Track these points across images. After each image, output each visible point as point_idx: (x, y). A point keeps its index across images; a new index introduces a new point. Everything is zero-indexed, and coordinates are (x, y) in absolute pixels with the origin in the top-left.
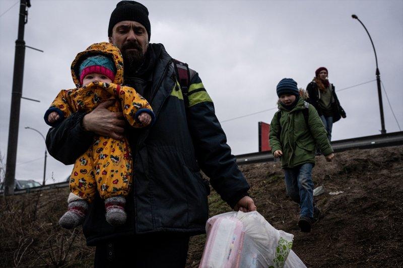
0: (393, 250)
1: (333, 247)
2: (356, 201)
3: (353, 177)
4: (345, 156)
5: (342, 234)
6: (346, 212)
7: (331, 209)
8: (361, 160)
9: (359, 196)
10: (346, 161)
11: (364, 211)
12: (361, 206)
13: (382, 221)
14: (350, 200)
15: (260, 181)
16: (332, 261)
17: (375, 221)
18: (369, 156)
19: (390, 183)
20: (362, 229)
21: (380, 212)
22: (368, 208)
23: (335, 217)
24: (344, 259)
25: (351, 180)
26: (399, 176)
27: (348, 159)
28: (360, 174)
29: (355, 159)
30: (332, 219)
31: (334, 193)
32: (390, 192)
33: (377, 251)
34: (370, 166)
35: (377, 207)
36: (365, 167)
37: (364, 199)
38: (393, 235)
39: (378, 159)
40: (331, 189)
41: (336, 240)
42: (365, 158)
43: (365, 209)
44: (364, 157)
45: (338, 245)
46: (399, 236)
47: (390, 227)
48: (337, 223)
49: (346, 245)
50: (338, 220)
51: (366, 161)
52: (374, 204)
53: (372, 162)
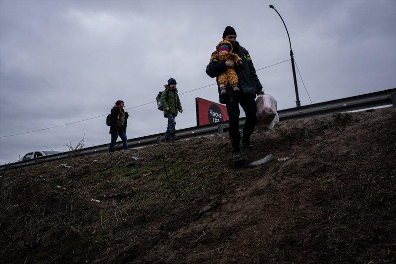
0: (348, 208)
1: (296, 209)
2: (305, 166)
3: (294, 144)
4: (283, 126)
5: (301, 196)
6: (298, 176)
7: (285, 174)
8: (299, 128)
9: (306, 161)
10: (286, 130)
11: (314, 174)
12: (310, 170)
13: (332, 183)
14: (300, 165)
15: (214, 152)
16: (300, 223)
17: (327, 183)
18: (304, 125)
19: (329, 148)
20: (317, 191)
21: (328, 175)
22: (317, 171)
23: (290, 181)
24: (310, 220)
25: (294, 147)
26: (335, 142)
27: (287, 128)
28: (300, 141)
29: (293, 129)
30: (289, 183)
31: (282, 159)
32: (332, 156)
33: (335, 210)
34: (307, 133)
35: (324, 170)
36: (302, 135)
37: (312, 163)
38: (344, 194)
39: (311, 128)
40: (279, 156)
41: (297, 203)
42: (301, 127)
43: (314, 173)
44: (299, 126)
45: (301, 207)
46: (349, 194)
47: (339, 187)
48: (294, 187)
49: (307, 207)
50: (293, 184)
51: (302, 129)
52: (321, 168)
53: (308, 130)
